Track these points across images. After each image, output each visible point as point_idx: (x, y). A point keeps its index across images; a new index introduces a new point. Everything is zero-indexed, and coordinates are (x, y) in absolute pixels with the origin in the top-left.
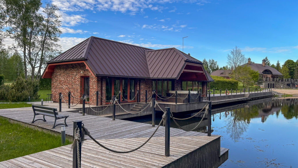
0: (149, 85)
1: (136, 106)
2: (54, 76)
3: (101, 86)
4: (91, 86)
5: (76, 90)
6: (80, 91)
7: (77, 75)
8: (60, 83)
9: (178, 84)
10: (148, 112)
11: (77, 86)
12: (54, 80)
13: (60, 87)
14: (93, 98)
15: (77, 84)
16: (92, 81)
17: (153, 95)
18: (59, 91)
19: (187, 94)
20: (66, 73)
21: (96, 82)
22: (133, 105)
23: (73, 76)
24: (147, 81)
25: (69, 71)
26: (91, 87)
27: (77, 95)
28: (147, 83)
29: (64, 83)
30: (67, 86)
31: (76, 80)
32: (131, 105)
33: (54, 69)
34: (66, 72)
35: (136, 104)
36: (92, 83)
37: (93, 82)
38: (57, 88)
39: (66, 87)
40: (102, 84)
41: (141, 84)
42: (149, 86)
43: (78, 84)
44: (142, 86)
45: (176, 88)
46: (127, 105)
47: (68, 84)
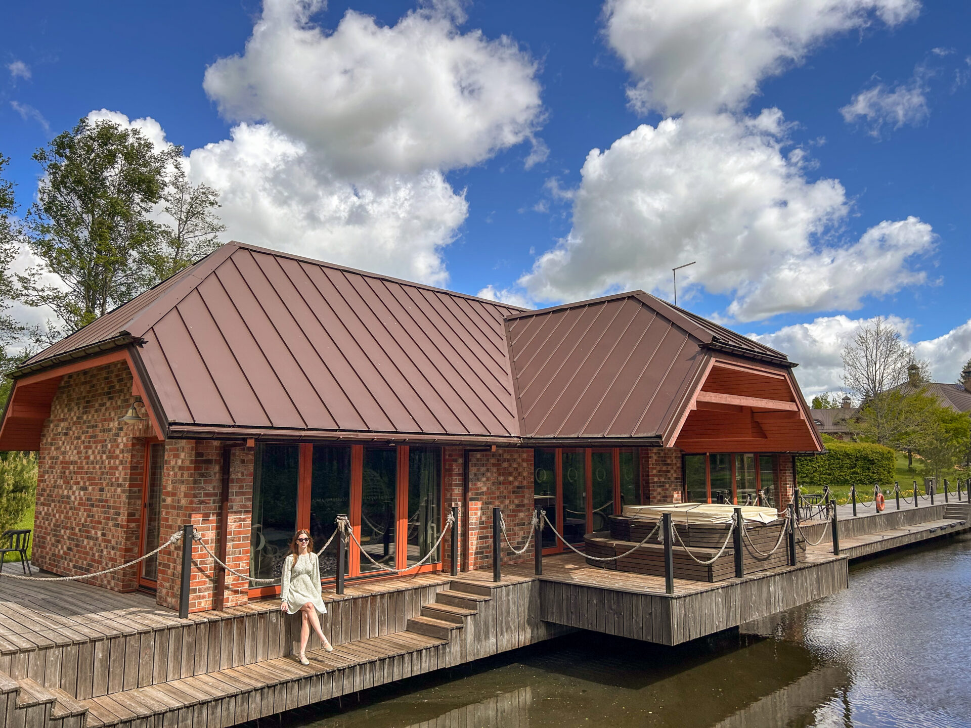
0: (520, 474)
1: (440, 598)
2: (49, 440)
3: (218, 491)
4: (168, 494)
5: (112, 511)
6: (128, 521)
7: (122, 434)
8: (62, 475)
9: (664, 468)
10: (507, 636)
11: (119, 490)
12: (47, 458)
13: (63, 497)
14: (172, 565)
15: (117, 479)
16: (173, 463)
17: (536, 531)
18: (57, 516)
19: (728, 527)
20: (85, 422)
21: (188, 469)
22: (425, 596)
23: (108, 436)
24: (506, 456)
25: (96, 411)
26: (169, 500)
27: (113, 542)
28: (505, 465)
29: (75, 473)
30: (84, 489)
31: (117, 457)
32: (407, 594)
33: (50, 407)
34: (85, 417)
35: (439, 590)
36: (175, 475)
37: (181, 468)
38: (53, 501)
39: (82, 493)
40: (225, 482)
41: (473, 470)
42: (516, 484)
43: (121, 480)
44: (479, 484)
45: (659, 490)
46: (382, 595)
47: (89, 479)
